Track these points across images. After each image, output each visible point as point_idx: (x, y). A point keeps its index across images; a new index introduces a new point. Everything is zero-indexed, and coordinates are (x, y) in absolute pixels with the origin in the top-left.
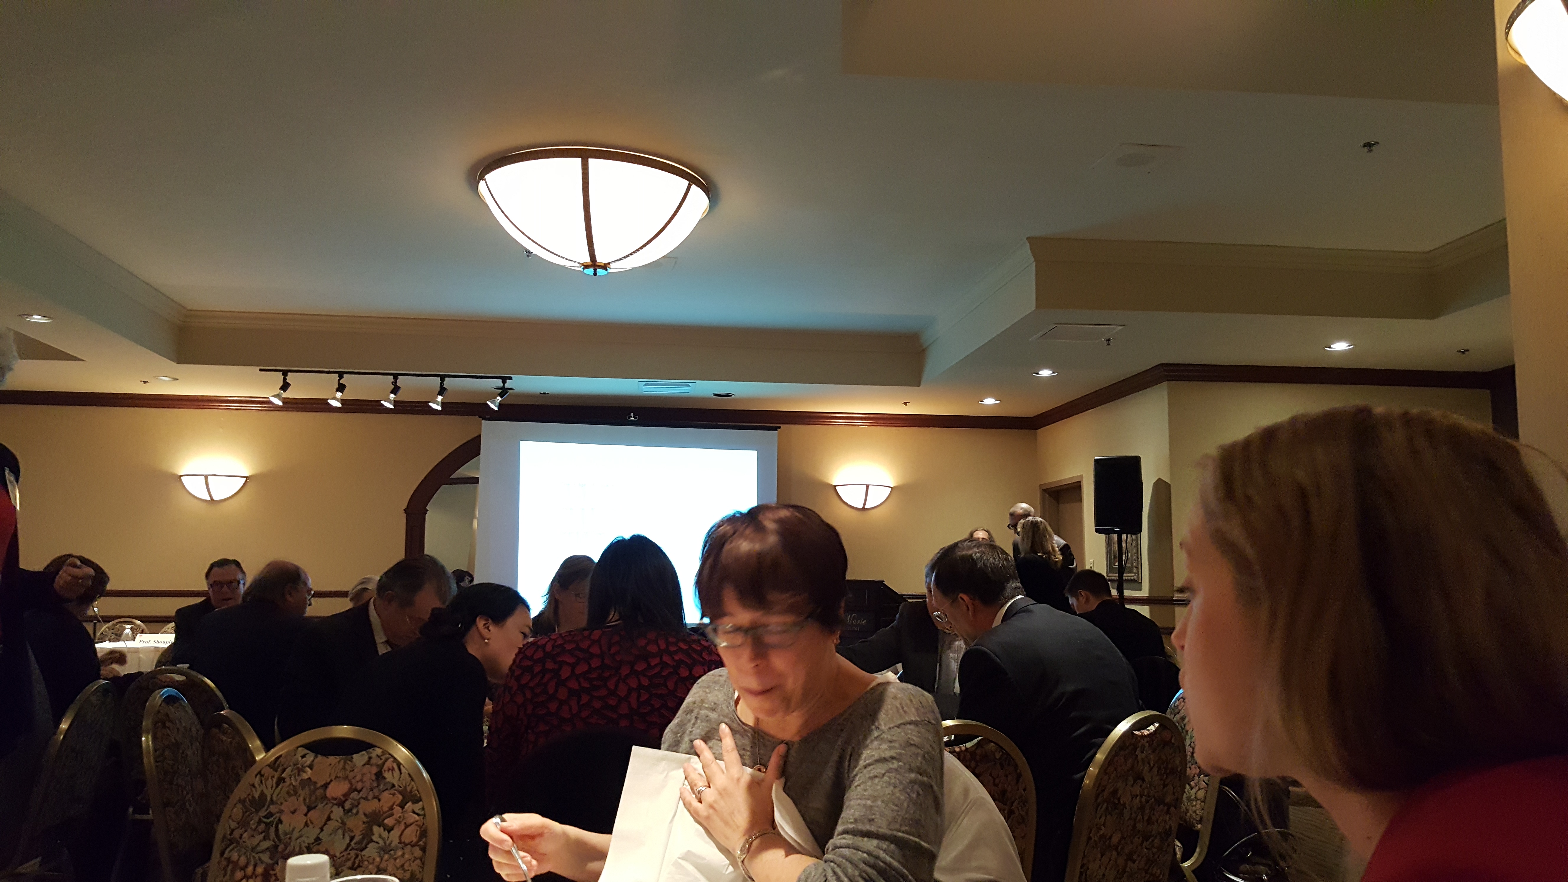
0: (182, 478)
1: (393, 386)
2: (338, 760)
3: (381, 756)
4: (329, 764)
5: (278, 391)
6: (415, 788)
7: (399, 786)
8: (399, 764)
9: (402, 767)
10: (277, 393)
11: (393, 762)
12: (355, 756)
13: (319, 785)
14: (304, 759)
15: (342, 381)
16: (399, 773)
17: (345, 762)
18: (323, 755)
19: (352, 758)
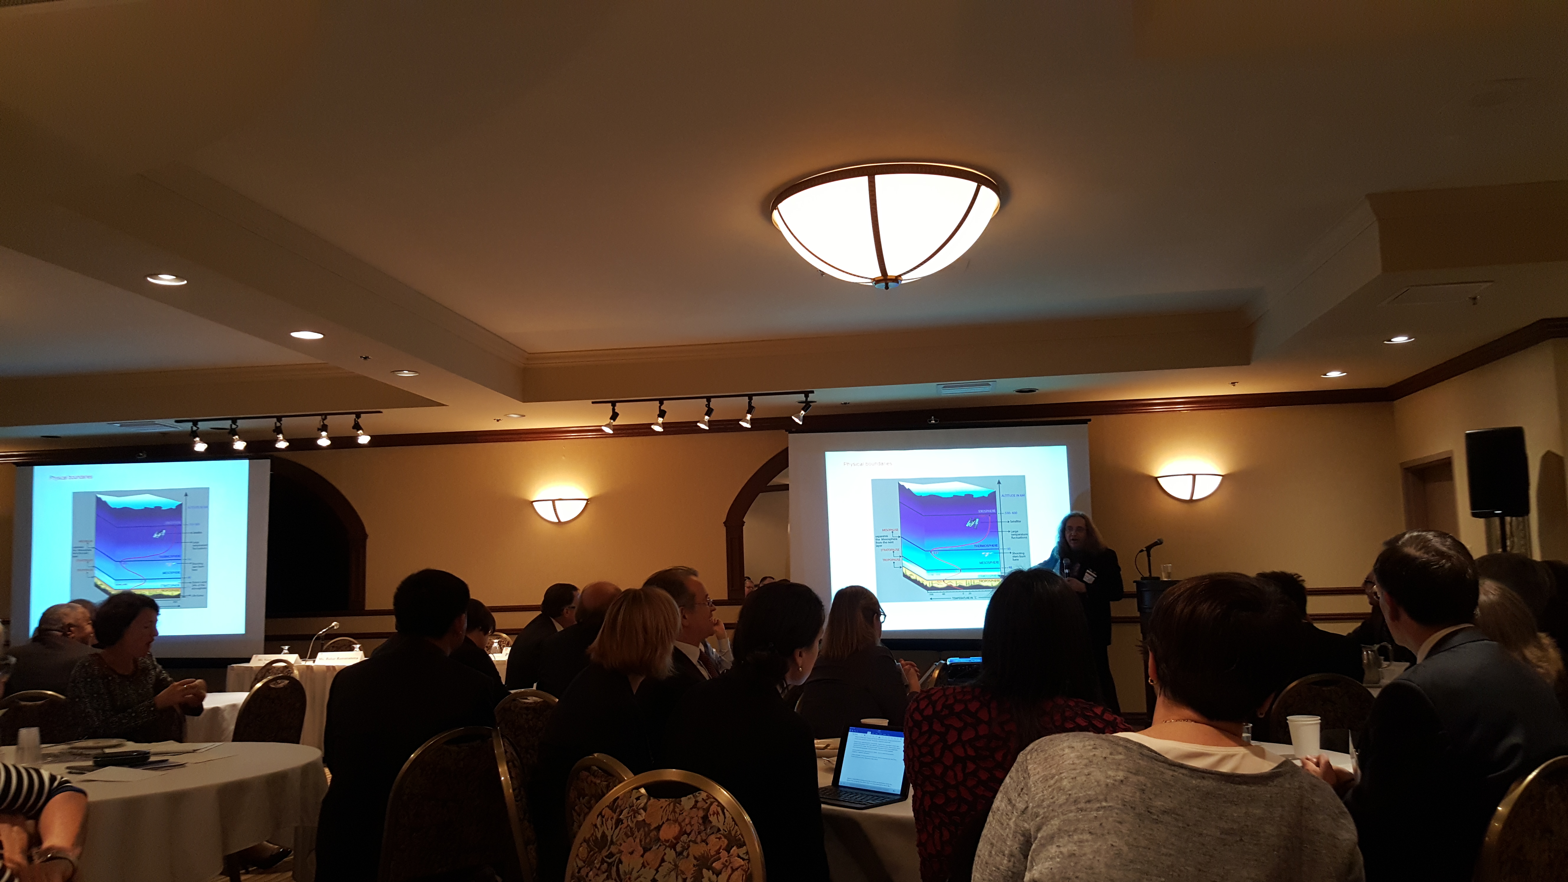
0: (534, 503)
1: (707, 409)
2: (668, 803)
3: (707, 799)
4: (660, 806)
5: (608, 421)
6: (739, 833)
7: (723, 830)
8: (723, 808)
9: (725, 811)
10: (608, 423)
11: (718, 806)
12: (683, 799)
13: (652, 828)
14: (639, 801)
15: (662, 408)
16: (723, 816)
17: (674, 806)
18: (655, 797)
19: (681, 801)
